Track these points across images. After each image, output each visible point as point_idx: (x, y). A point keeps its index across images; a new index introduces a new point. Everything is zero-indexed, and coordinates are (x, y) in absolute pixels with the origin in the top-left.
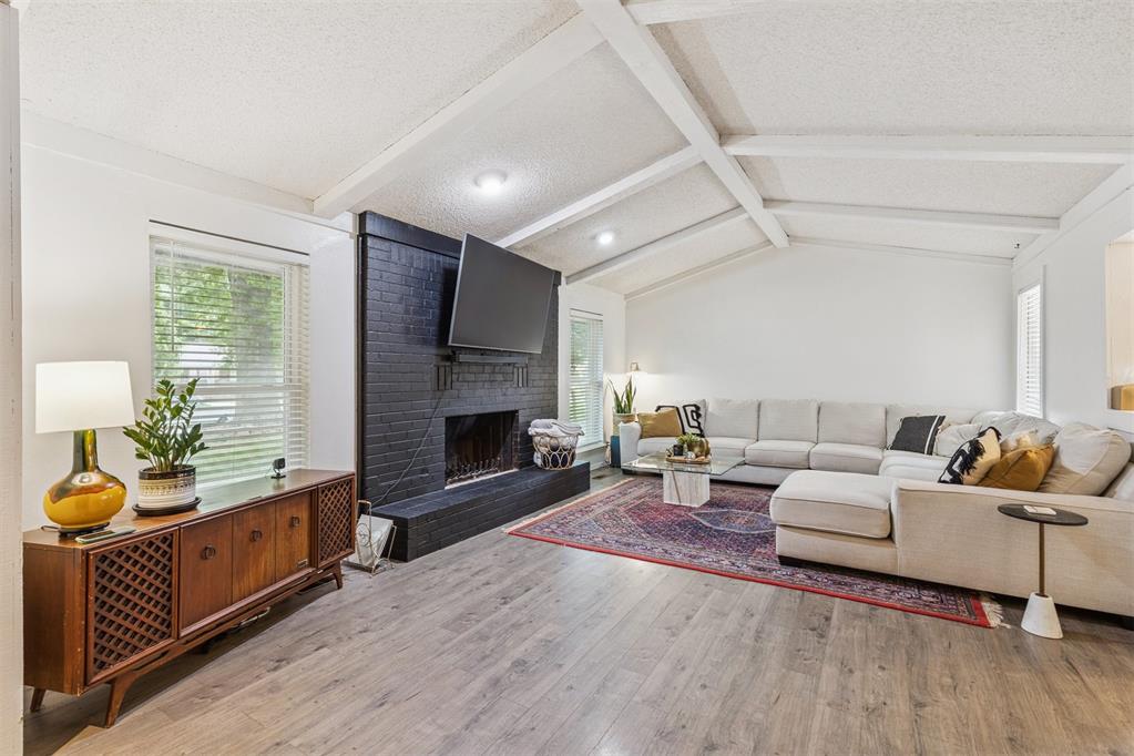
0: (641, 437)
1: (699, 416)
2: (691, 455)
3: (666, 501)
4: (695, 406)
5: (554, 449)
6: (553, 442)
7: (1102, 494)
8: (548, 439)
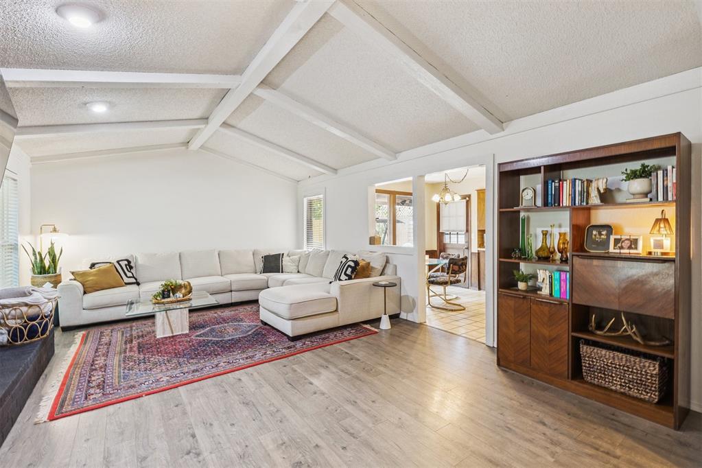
0: (85, 293)
1: (131, 268)
2: (179, 295)
3: (159, 335)
4: (127, 260)
5: (32, 319)
6: (32, 311)
7: (380, 275)
8: (24, 309)
